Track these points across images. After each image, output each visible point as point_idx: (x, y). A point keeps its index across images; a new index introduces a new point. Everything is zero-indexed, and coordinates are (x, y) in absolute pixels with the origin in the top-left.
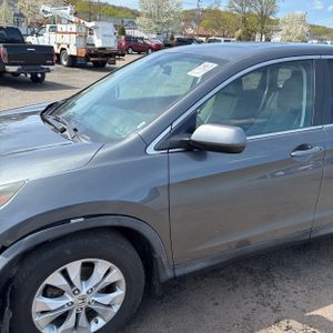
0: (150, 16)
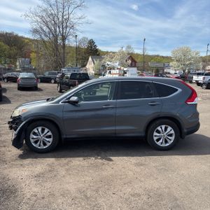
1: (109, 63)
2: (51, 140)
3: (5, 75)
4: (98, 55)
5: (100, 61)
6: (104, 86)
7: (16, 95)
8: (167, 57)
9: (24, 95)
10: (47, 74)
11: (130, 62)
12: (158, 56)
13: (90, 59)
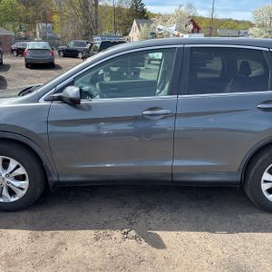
0: (262, 26)
1: (161, 27)
2: (25, 184)
3: (14, 47)
4: (147, 18)
5: (148, 26)
6: (152, 62)
7: (20, 75)
8: (243, 22)
9: (32, 76)
10: (71, 45)
11: (191, 27)
12: (230, 20)
13: (135, 24)
